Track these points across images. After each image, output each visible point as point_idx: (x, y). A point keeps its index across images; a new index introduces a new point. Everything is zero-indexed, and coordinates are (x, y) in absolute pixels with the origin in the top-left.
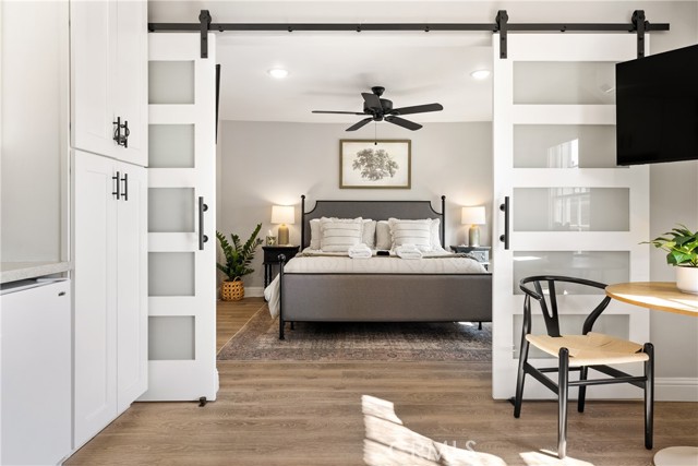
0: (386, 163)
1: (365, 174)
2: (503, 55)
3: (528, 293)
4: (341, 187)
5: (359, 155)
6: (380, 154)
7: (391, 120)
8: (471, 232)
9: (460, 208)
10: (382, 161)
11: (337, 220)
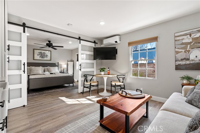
0: (45, 55)
1: (40, 57)
2: (80, 43)
3: (85, 77)
4: (34, 59)
5: (39, 53)
6: (44, 53)
7: (52, 48)
8: (64, 69)
9: (62, 65)
10: (44, 55)
11: (35, 67)
